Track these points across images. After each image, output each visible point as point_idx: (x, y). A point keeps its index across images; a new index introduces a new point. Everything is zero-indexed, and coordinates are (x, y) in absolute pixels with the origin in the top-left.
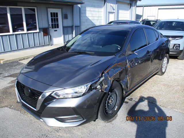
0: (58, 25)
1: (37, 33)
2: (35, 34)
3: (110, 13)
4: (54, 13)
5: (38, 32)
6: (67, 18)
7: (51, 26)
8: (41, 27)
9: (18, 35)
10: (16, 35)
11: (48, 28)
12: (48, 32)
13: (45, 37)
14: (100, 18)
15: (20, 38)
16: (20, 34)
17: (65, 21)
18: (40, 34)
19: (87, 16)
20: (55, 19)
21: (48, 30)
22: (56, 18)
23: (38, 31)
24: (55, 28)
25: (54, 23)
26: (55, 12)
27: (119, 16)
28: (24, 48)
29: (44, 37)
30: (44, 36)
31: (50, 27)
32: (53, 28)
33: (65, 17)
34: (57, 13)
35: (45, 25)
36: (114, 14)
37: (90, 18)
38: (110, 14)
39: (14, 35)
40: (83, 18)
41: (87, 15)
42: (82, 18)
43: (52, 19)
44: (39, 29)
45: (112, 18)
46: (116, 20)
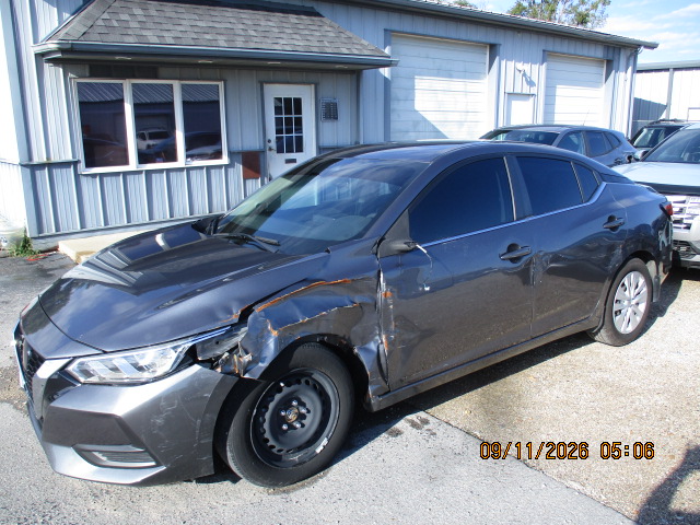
0: (300, 140)
1: (220, 167)
2: (213, 171)
3: (512, 95)
4: (288, 101)
5: (226, 166)
6: (336, 118)
7: (273, 144)
8: (238, 146)
9: (154, 175)
10: (149, 173)
11: (263, 152)
12: (262, 165)
13: (249, 182)
14: (471, 117)
15: (160, 182)
16: (161, 171)
17: (327, 126)
18: (230, 170)
19: (417, 108)
20: (289, 121)
21: (261, 159)
22: (293, 116)
23: (225, 160)
24: (290, 150)
25: (294, 135)
26: (293, 96)
27: (558, 108)
28: (171, 216)
29: (247, 182)
30: (246, 178)
31: (270, 149)
32: (280, 150)
33: (329, 112)
34: (298, 102)
35: (252, 142)
36: (532, 99)
37: (430, 117)
38: (514, 103)
39: (140, 172)
40: (399, 116)
41: (418, 106)
42: (393, 117)
43: (278, 121)
44: (231, 154)
45: (523, 115)
46: (540, 122)
